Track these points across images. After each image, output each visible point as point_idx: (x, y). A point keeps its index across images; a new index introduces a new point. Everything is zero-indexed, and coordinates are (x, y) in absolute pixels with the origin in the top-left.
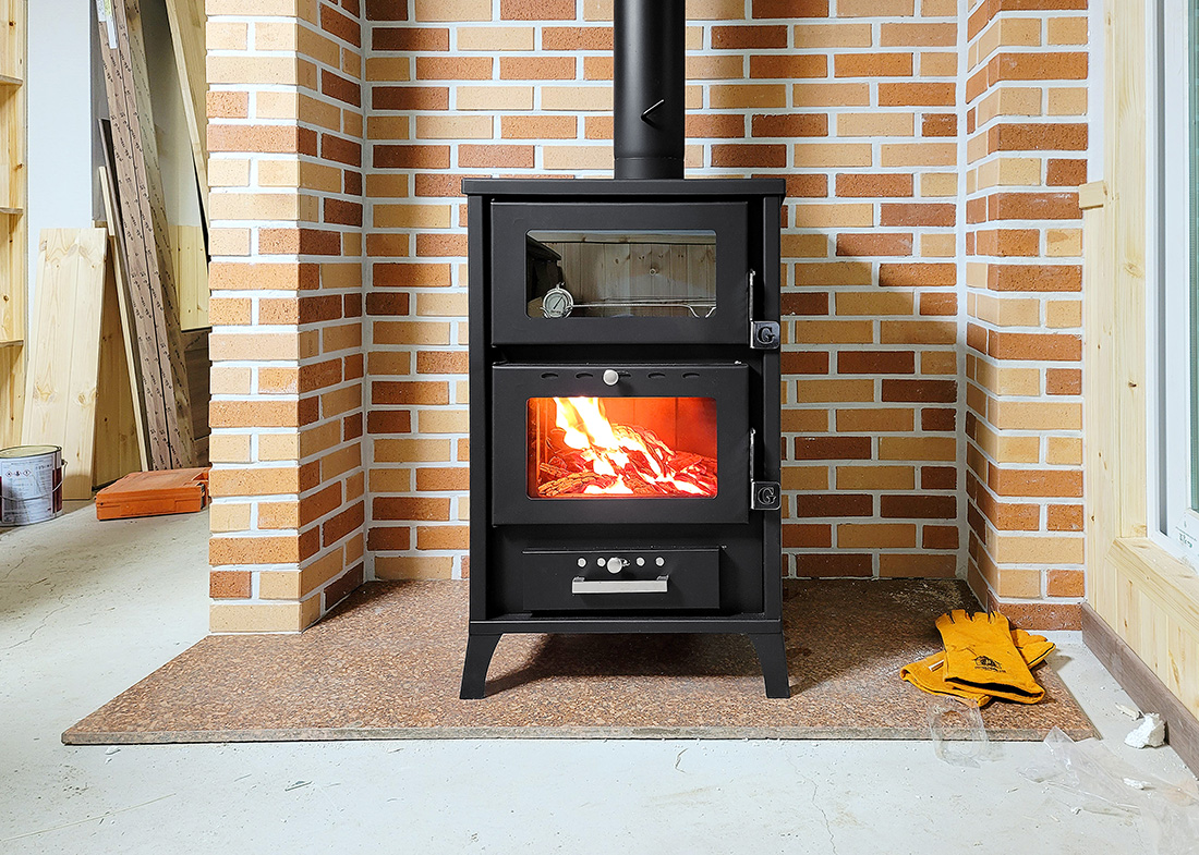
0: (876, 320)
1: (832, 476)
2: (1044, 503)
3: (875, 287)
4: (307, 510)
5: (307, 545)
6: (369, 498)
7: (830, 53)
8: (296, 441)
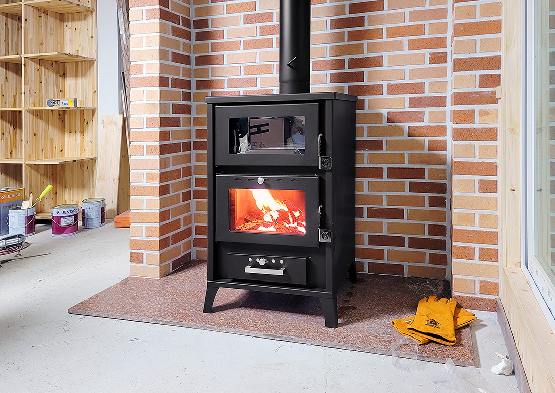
0: (406, 153)
1: (385, 226)
2: (477, 246)
3: (405, 137)
4: (163, 230)
5: (163, 244)
6: (194, 226)
7: (385, 27)
8: (159, 202)
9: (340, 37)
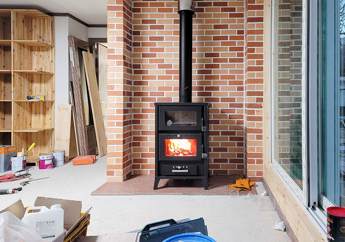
0: (229, 125)
1: (220, 155)
2: (256, 159)
3: (228, 119)
4: (124, 160)
5: (124, 166)
6: (132, 159)
7: (220, 75)
8: (122, 147)
9: (201, 78)
